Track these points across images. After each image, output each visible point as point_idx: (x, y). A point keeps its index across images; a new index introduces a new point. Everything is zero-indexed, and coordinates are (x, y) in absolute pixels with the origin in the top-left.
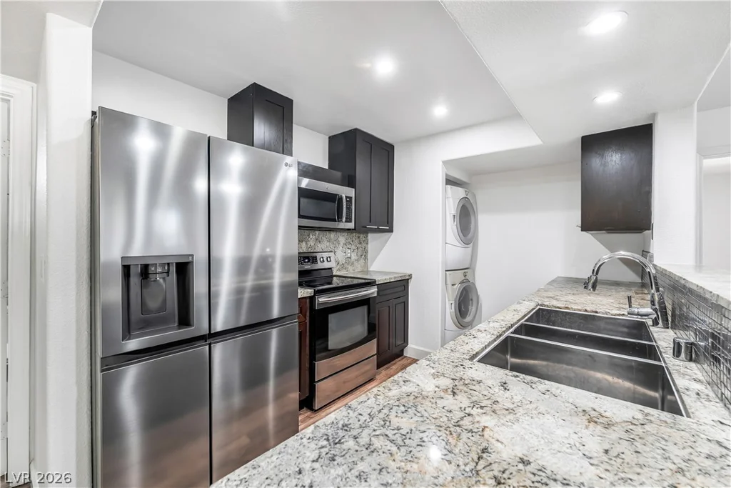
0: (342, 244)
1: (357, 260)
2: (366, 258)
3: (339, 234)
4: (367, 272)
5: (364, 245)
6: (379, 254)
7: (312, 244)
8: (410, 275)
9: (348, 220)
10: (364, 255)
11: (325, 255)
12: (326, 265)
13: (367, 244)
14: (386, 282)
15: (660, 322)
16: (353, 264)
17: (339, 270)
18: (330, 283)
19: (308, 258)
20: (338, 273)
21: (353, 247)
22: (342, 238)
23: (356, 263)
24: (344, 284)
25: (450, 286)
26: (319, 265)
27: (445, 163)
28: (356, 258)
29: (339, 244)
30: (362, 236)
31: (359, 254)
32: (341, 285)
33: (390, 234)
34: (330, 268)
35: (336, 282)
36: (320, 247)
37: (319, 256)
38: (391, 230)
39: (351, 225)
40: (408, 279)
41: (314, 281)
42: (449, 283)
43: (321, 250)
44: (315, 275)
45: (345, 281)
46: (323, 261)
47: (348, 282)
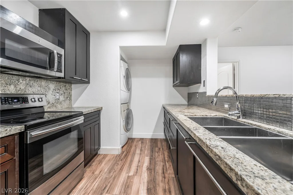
0: (52, 89)
1: (64, 101)
2: (70, 100)
3: (49, 82)
4: (72, 108)
5: (69, 91)
6: (79, 97)
7: (22, 88)
8: (102, 108)
9: (59, 70)
10: (69, 97)
11: (36, 97)
12: (37, 104)
13: (71, 90)
14: (89, 112)
15: (241, 116)
16: (61, 103)
17: (49, 107)
18: (42, 118)
19: (18, 98)
20: (49, 110)
21: (61, 92)
22: (52, 86)
23: (63, 103)
24: (54, 118)
25: (123, 112)
26: (31, 104)
27: (121, 48)
28: (63, 99)
29: (49, 89)
30: (67, 85)
31: (66, 96)
32: (51, 119)
33: (88, 84)
34: (42, 107)
35: (47, 117)
36: (30, 90)
37: (30, 97)
38: (88, 82)
39: (62, 75)
40: (100, 110)
41: (25, 118)
42: (123, 110)
43: (32, 93)
44: (26, 112)
45: (55, 115)
46: (35, 101)
47: (58, 116)
